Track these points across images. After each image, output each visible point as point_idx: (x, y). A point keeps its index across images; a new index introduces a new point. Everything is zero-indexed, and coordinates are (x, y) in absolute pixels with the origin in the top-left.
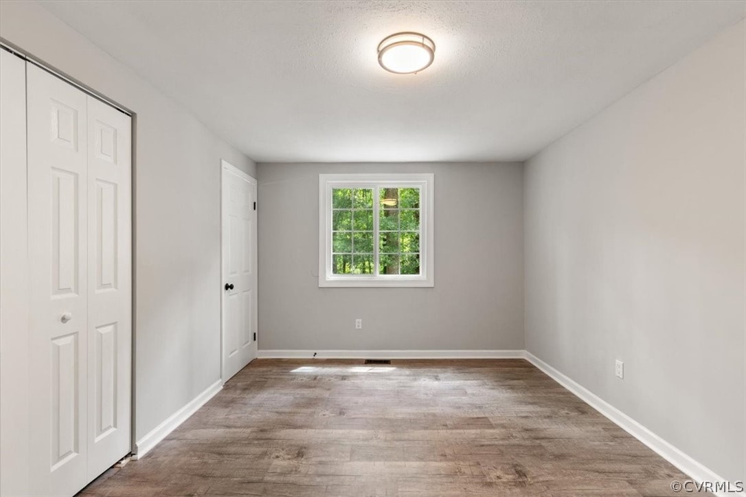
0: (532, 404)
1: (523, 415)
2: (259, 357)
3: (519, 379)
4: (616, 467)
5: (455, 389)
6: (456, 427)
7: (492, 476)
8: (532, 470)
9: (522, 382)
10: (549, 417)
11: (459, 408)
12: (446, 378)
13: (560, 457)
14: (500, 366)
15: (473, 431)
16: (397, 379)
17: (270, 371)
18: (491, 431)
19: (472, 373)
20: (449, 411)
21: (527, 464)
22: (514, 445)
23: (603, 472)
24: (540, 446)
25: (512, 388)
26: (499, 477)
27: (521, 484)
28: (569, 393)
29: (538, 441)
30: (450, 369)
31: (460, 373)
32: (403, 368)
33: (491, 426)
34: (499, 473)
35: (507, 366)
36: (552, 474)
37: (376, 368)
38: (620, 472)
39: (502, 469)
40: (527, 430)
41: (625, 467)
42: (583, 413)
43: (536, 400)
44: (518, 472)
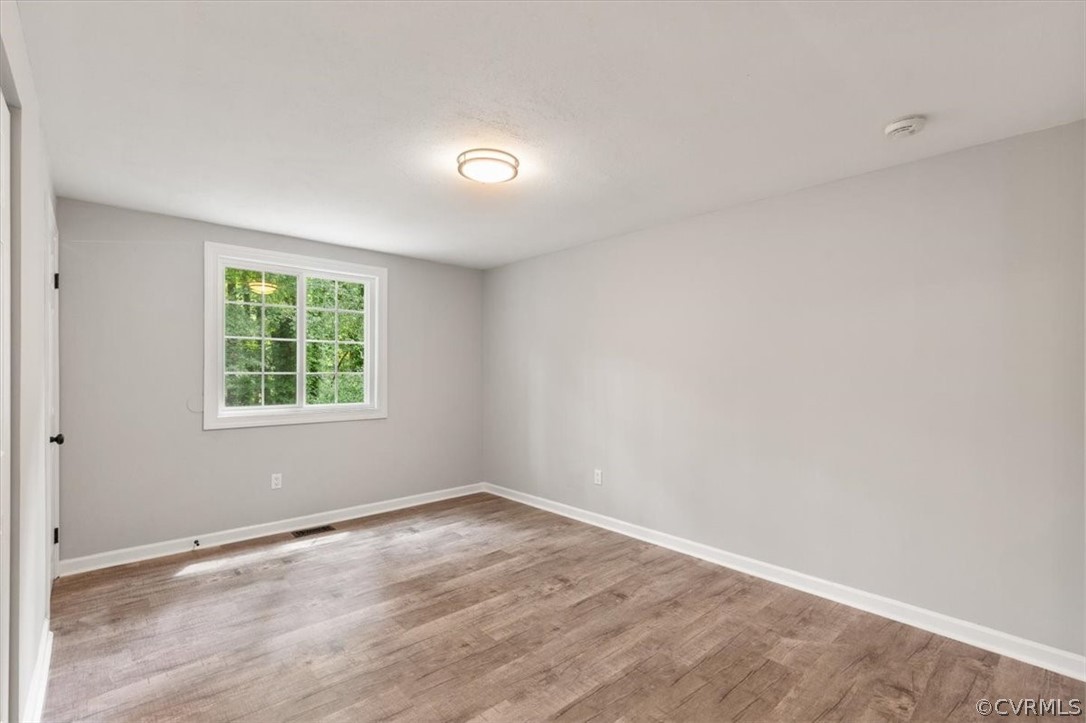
0: (527, 528)
1: (528, 539)
2: (62, 575)
3: (498, 511)
4: (617, 553)
5: (445, 535)
6: (480, 567)
7: (546, 589)
8: (571, 576)
9: (502, 513)
10: (549, 535)
11: (467, 550)
12: (424, 528)
13: (580, 560)
14: (468, 503)
15: (500, 565)
16: (365, 543)
17: (129, 586)
18: (514, 559)
19: (448, 515)
20: (460, 556)
21: (562, 572)
22: (542, 564)
23: (612, 560)
24: (561, 558)
25: (498, 520)
26: (551, 589)
27: (571, 587)
28: (546, 513)
29: (557, 555)
30: (418, 518)
31: (433, 519)
32: (357, 530)
33: (510, 556)
34: (549, 586)
35: (477, 502)
36: (585, 572)
37: (319, 539)
38: (622, 555)
39: (549, 582)
40: (541, 549)
41: (622, 551)
42: (570, 524)
43: (527, 525)
44: (562, 580)
